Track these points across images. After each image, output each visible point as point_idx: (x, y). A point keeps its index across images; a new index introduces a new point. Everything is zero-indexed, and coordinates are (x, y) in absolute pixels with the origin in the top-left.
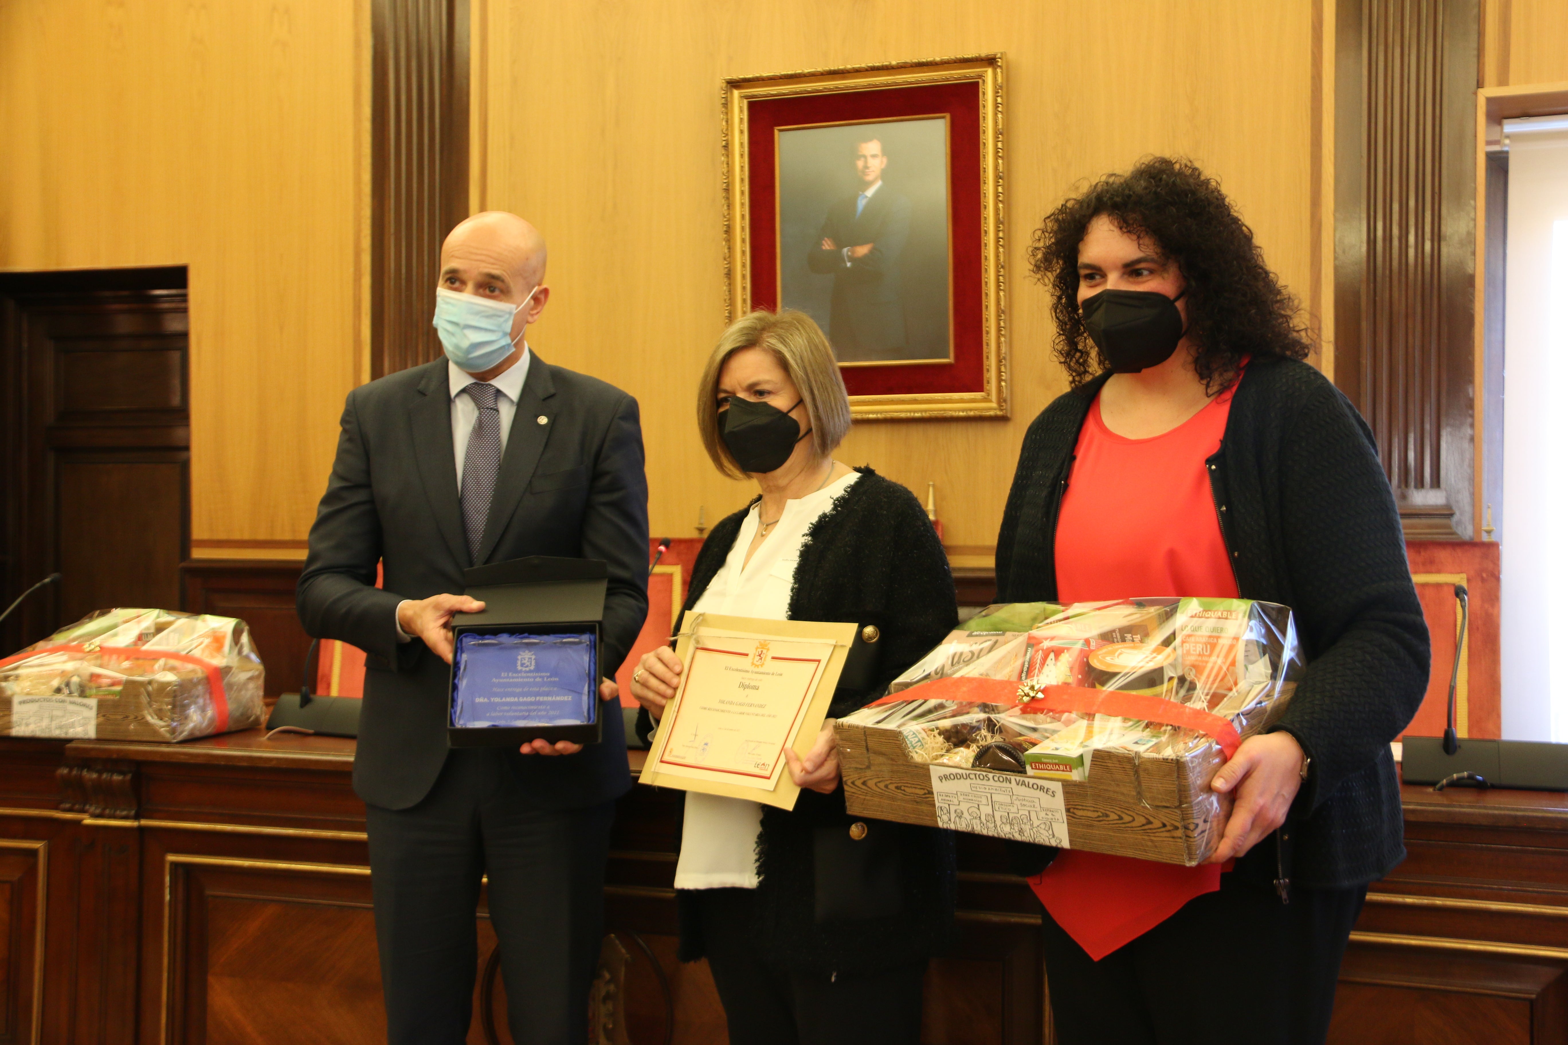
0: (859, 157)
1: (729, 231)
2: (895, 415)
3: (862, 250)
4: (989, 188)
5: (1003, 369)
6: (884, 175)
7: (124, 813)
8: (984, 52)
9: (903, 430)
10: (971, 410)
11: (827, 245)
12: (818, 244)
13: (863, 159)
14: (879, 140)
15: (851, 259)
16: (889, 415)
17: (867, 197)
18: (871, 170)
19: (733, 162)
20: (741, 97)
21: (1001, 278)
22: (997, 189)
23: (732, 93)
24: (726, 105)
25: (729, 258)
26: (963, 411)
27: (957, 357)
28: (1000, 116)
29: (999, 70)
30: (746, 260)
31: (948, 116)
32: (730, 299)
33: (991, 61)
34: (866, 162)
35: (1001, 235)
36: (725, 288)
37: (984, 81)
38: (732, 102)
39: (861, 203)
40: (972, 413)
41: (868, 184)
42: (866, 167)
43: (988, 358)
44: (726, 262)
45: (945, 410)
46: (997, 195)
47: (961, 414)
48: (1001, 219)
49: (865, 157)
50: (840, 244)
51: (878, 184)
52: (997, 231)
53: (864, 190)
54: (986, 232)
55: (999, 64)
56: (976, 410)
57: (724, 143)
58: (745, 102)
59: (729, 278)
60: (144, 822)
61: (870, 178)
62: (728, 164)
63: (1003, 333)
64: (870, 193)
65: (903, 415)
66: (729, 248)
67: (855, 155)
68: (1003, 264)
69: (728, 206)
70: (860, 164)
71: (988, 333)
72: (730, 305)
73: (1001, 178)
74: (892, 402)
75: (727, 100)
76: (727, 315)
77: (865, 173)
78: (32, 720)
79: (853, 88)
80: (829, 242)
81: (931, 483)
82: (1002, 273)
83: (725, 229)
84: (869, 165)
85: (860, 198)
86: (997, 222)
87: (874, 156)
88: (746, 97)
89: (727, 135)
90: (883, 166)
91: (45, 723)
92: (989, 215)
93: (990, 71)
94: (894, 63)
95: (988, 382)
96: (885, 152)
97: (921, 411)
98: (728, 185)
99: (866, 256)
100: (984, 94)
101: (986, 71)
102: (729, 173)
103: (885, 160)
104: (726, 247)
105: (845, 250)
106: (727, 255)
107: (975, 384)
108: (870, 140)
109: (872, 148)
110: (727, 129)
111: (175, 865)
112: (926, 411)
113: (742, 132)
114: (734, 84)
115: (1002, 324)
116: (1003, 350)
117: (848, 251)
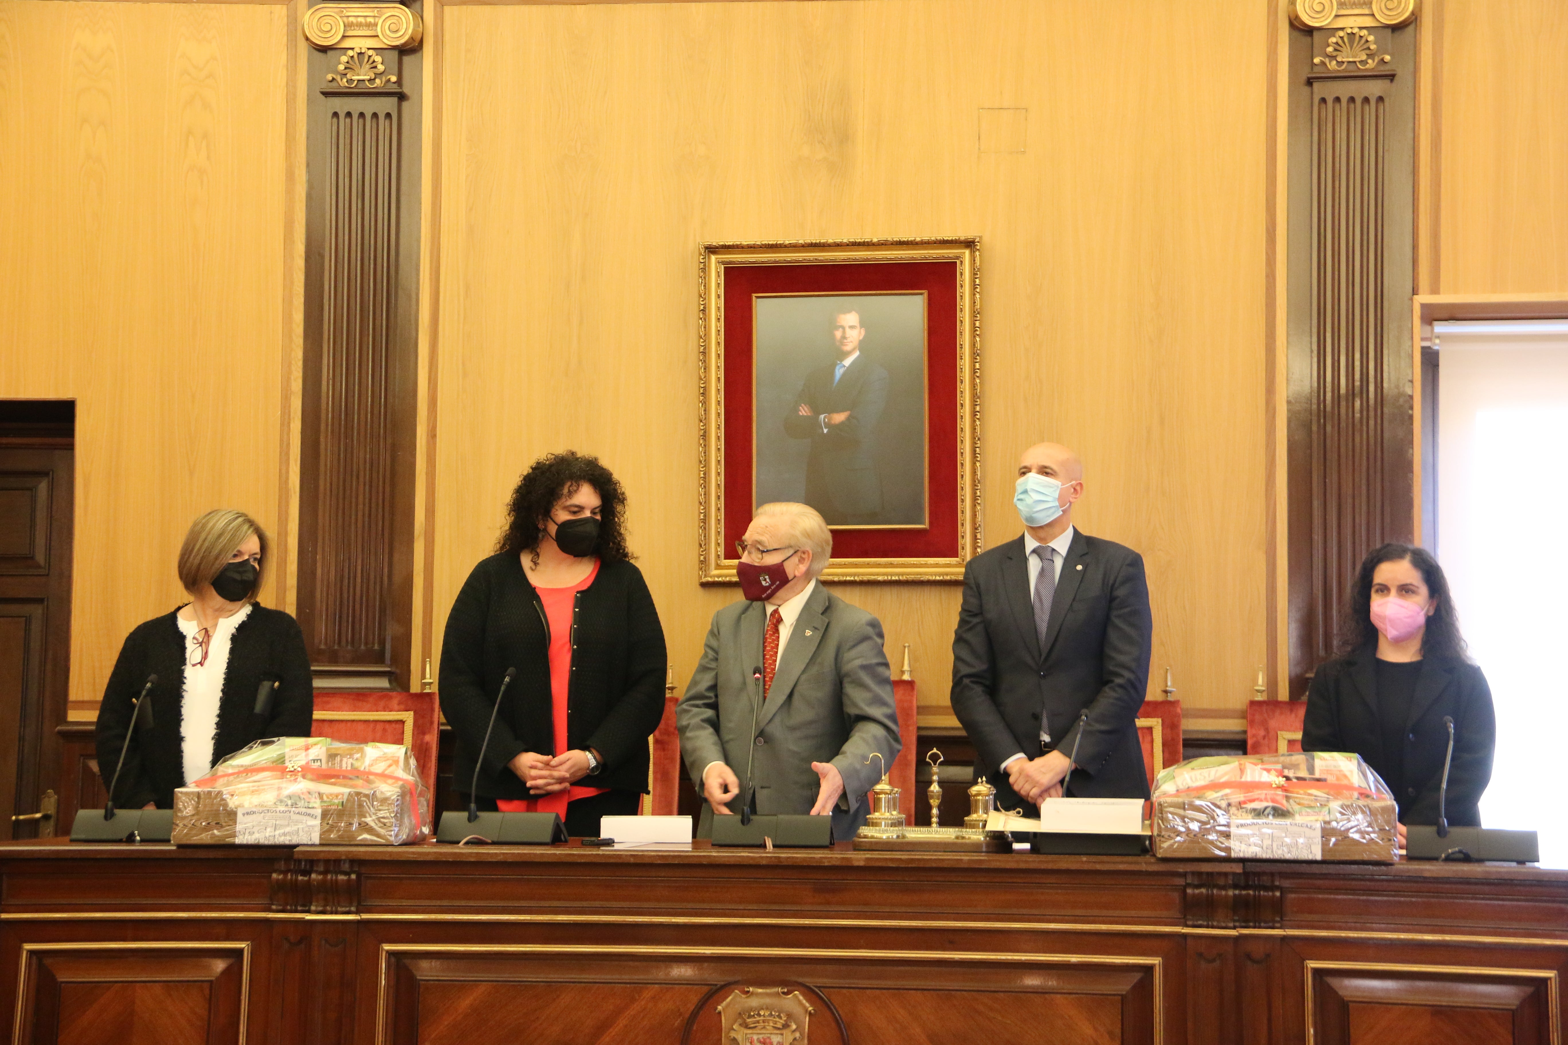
0: (837, 327)
1: (704, 393)
2: (872, 578)
3: (839, 418)
4: (964, 364)
5: (979, 536)
6: (863, 345)
7: (344, 909)
8: (962, 235)
9: (877, 592)
10: (947, 574)
11: (804, 411)
12: (796, 410)
13: (841, 330)
14: (857, 312)
15: (827, 425)
16: (865, 578)
17: (845, 366)
18: (849, 340)
19: (710, 327)
20: (719, 262)
21: (977, 449)
22: (974, 366)
23: (709, 258)
24: (704, 269)
25: (704, 420)
26: (940, 575)
27: (931, 523)
28: (978, 296)
29: (977, 253)
30: (721, 422)
31: (925, 292)
32: (705, 461)
33: (969, 244)
34: (844, 332)
35: (978, 408)
36: (701, 449)
37: (961, 262)
38: (709, 267)
39: (839, 372)
40: (948, 578)
41: (846, 354)
42: (844, 337)
43: (963, 525)
44: (702, 424)
45: (920, 574)
46: (974, 371)
47: (938, 578)
48: (978, 394)
49: (843, 328)
50: (817, 412)
51: (857, 354)
52: (974, 404)
53: (842, 360)
54: (962, 405)
55: (978, 248)
56: (952, 575)
57: (702, 307)
58: (723, 266)
59: (705, 440)
60: (365, 916)
61: (848, 348)
62: (705, 327)
63: (979, 502)
64: (847, 362)
65: (880, 578)
66: (705, 410)
67: (833, 325)
68: (979, 436)
69: (705, 369)
70: (838, 334)
71: (963, 501)
72: (705, 466)
73: (978, 355)
74: (868, 565)
75: (705, 265)
76: (702, 476)
77: (842, 344)
78: (255, 830)
79: (832, 261)
80: (806, 409)
81: (907, 645)
82: (978, 445)
83: (701, 391)
84: (847, 335)
85: (837, 367)
86: (974, 396)
87: (852, 327)
88: (723, 263)
89: (705, 299)
90: (861, 338)
91: (269, 832)
92: (965, 389)
93: (967, 252)
94: (875, 240)
95: (963, 548)
96: (863, 324)
97: (898, 574)
98: (705, 349)
99: (842, 423)
100: (961, 274)
101: (964, 253)
102: (704, 337)
103: (863, 332)
104: (703, 409)
105: (822, 416)
106: (704, 417)
107: (951, 550)
108: (849, 312)
109: (850, 319)
110: (705, 294)
111: (390, 954)
112: (902, 574)
113: (719, 296)
114: (711, 250)
115: (978, 494)
116: (979, 518)
117: (825, 417)
